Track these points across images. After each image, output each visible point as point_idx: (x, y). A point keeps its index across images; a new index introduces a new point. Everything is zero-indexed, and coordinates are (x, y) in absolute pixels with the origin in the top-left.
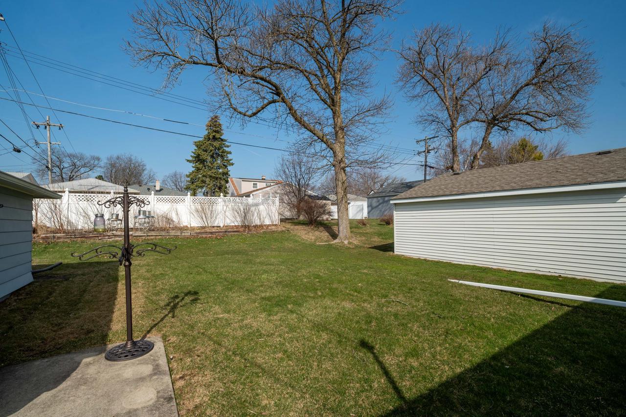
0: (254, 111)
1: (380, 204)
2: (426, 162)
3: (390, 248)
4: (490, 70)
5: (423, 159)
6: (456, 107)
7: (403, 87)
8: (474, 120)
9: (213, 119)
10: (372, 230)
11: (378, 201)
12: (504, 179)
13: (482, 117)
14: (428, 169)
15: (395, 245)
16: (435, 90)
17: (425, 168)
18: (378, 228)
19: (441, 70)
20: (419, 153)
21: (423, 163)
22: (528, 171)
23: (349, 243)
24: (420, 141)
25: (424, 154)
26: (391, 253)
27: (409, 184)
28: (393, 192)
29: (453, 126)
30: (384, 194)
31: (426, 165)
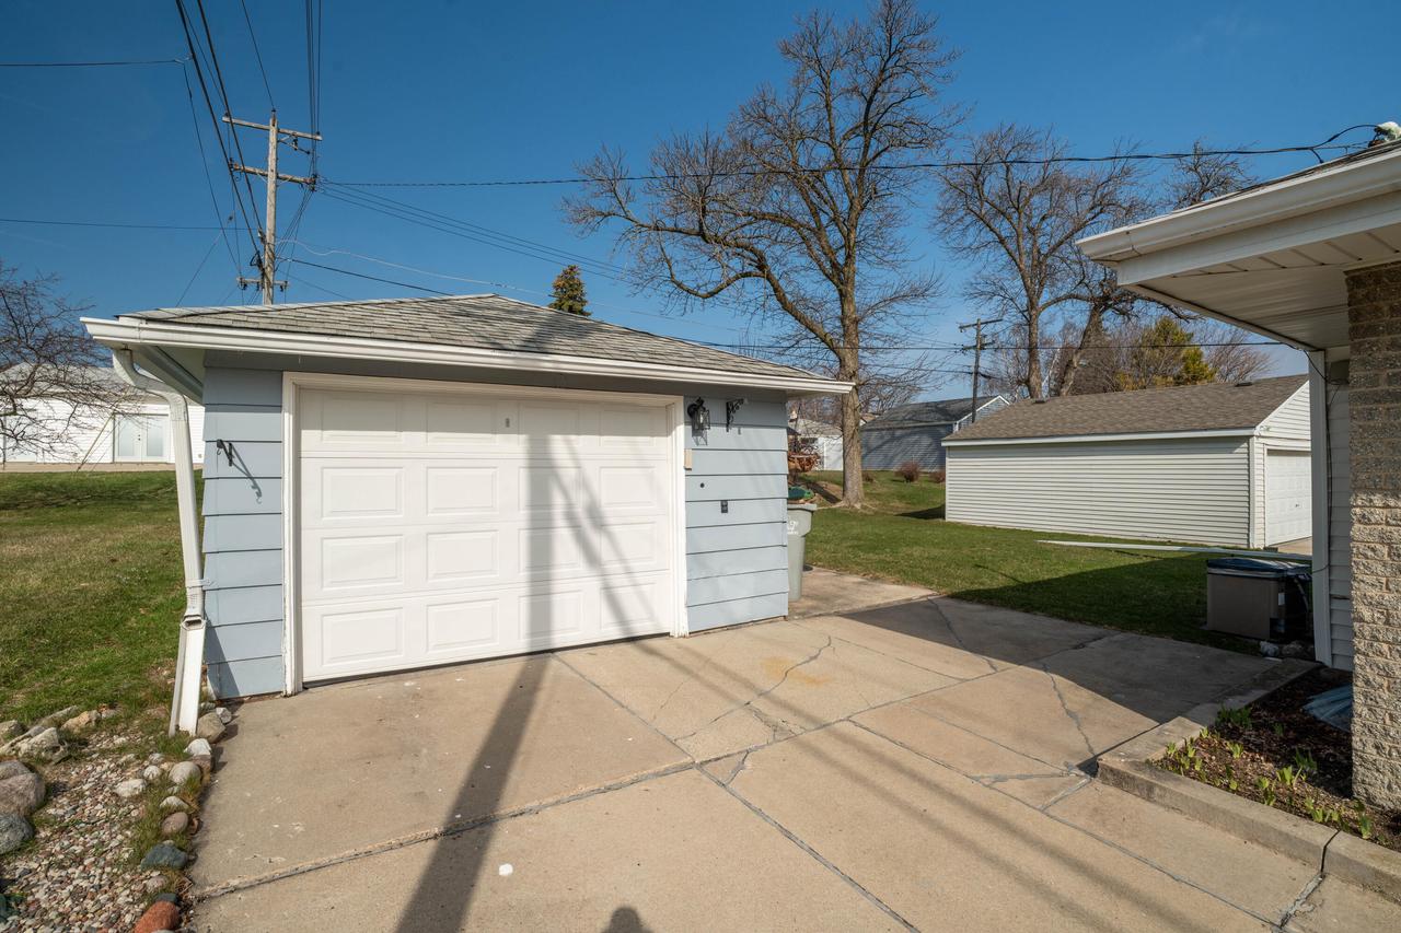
0: (711, 288)
1: (884, 444)
2: (977, 367)
3: (939, 513)
4: (1101, 212)
5: (972, 362)
6: (1037, 273)
7: (946, 232)
8: (1070, 296)
9: (565, 272)
10: (885, 490)
11: (882, 437)
12: (1109, 415)
13: (1084, 291)
14: (981, 379)
15: (947, 508)
16: (1002, 241)
17: (976, 379)
18: (894, 486)
19: (1014, 203)
20: (965, 349)
21: (972, 369)
22: (1143, 406)
23: (864, 507)
24: (967, 326)
25: (973, 351)
26: (941, 520)
27: (940, 406)
28: (910, 419)
29: (1032, 305)
30: (894, 424)
31: (977, 373)
